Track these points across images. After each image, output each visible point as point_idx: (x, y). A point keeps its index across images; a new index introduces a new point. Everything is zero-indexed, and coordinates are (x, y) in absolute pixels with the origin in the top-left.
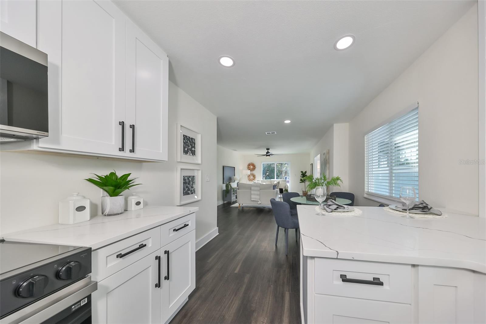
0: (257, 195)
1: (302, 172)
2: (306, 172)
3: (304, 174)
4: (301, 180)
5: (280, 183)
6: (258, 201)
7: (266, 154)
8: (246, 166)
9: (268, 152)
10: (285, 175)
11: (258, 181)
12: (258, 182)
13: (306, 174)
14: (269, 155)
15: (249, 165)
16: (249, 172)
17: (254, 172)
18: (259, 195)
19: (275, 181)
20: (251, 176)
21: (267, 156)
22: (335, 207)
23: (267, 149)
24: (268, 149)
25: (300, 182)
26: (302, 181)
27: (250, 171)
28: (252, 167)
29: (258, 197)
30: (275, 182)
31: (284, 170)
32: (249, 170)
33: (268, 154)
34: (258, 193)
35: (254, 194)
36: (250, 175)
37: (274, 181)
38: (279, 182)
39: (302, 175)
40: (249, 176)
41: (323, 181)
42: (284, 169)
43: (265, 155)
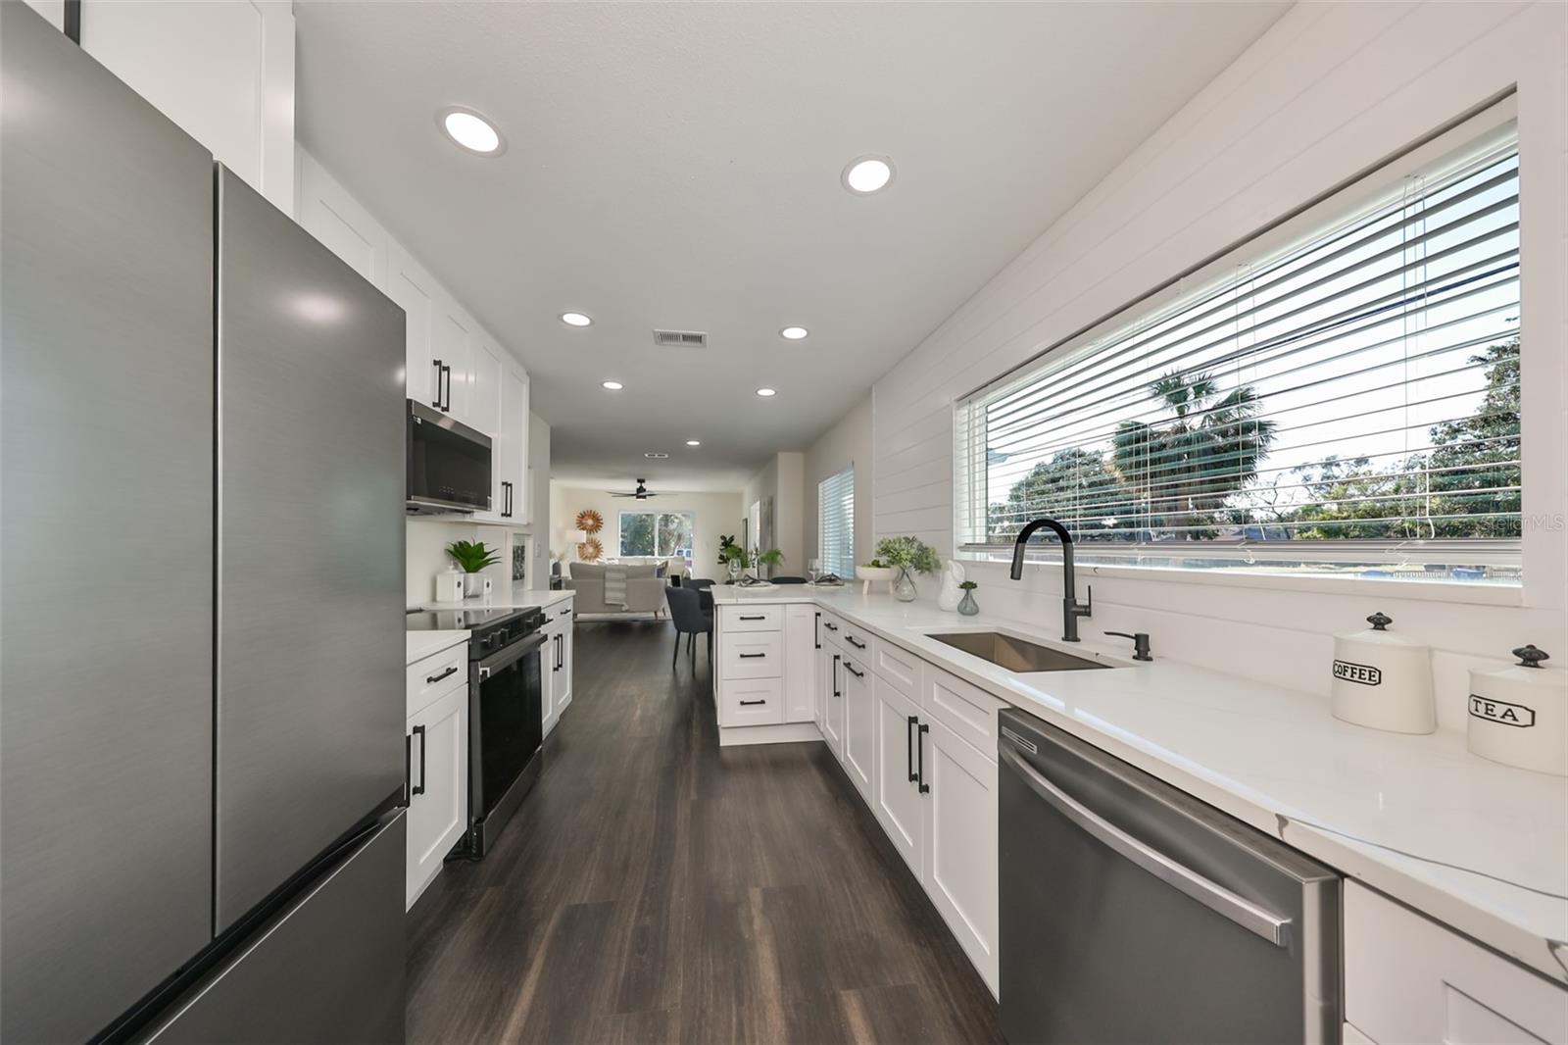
0: (621, 590)
1: (723, 538)
2: (732, 539)
3: (727, 543)
4: (721, 557)
5: (669, 564)
6: (622, 605)
7: (635, 493)
8: (574, 519)
9: (641, 490)
10: (676, 544)
11: (609, 559)
12: (611, 562)
13: (733, 543)
14: (644, 497)
15: (583, 516)
16: (583, 536)
17: (598, 536)
18: (626, 591)
19: (657, 560)
20: (588, 546)
21: (638, 497)
22: (750, 581)
23: (639, 481)
24: (641, 481)
25: (720, 563)
26: (724, 560)
27: (585, 532)
28: (590, 521)
29: (621, 595)
30: (658, 563)
31: (674, 530)
32: (583, 529)
33: (640, 493)
34: (623, 585)
35: (612, 590)
36: (584, 544)
37: (655, 560)
38: (667, 563)
39: (723, 544)
40: (582, 547)
41: (754, 557)
42: (674, 526)
43: (633, 495)
